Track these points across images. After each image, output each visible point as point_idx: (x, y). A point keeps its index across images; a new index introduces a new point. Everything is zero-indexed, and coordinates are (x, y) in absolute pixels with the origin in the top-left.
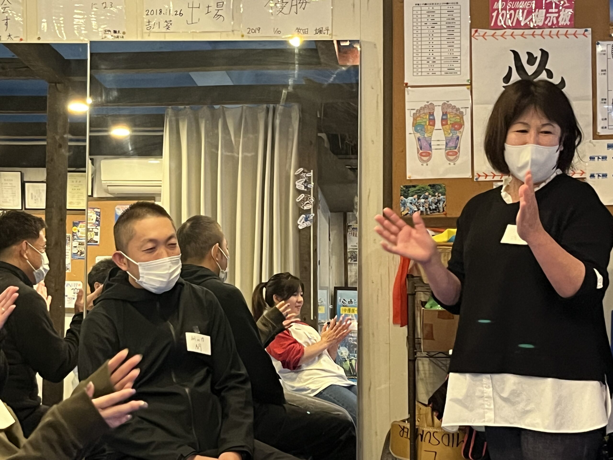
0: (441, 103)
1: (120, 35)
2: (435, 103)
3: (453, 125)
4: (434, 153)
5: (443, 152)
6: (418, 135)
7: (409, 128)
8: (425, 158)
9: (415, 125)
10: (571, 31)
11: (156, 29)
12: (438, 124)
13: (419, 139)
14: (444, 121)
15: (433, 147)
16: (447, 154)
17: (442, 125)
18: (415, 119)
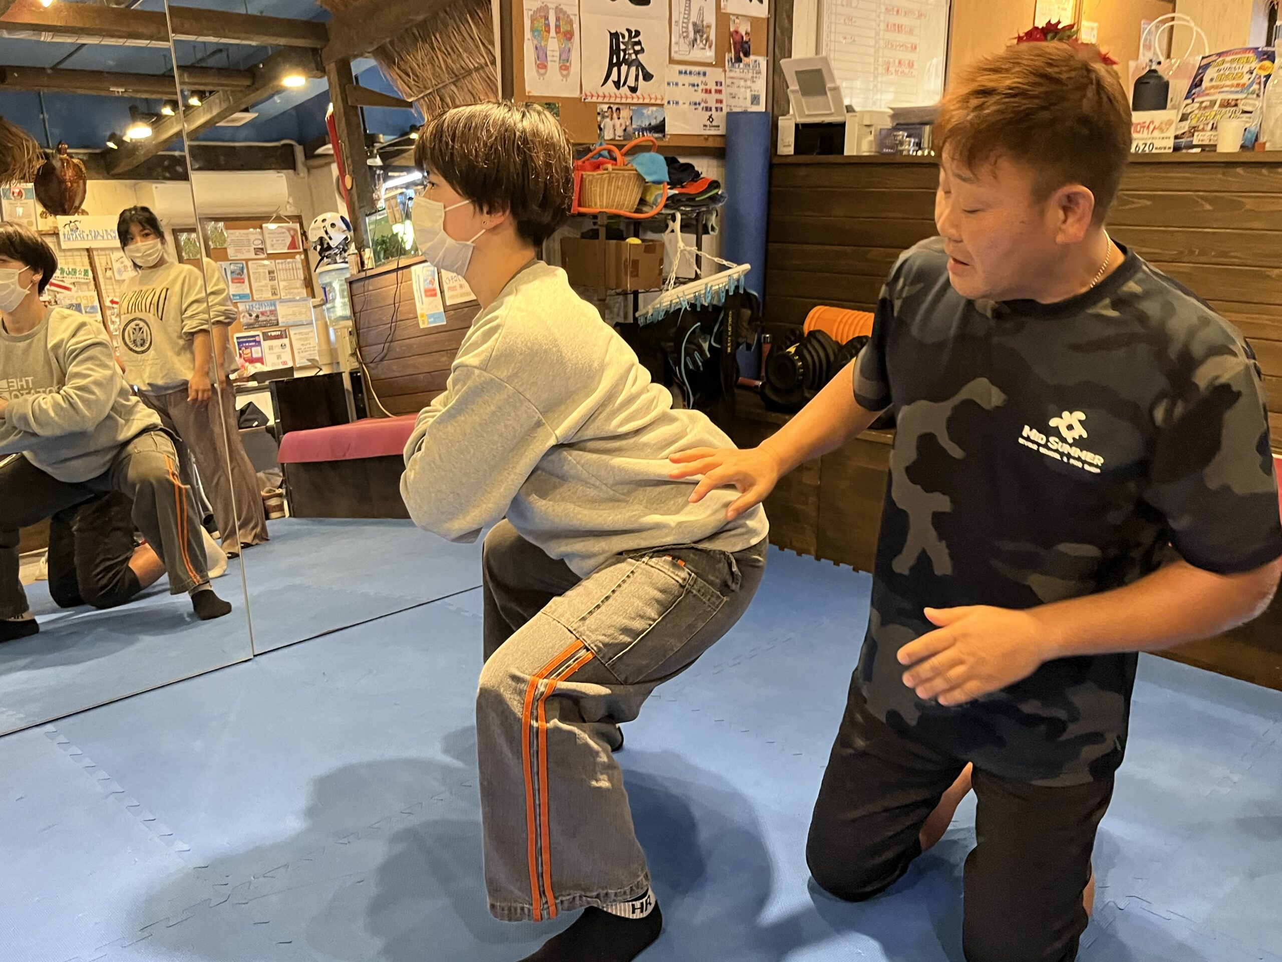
0: (553, 6)
2: (549, 6)
3: (565, 34)
4: (550, 65)
5: (557, 65)
6: (536, 42)
7: (528, 34)
8: (542, 71)
9: (533, 30)
12: (553, 31)
13: (536, 47)
14: (557, 27)
15: (549, 59)
16: (561, 68)
17: (557, 33)
18: (532, 22)
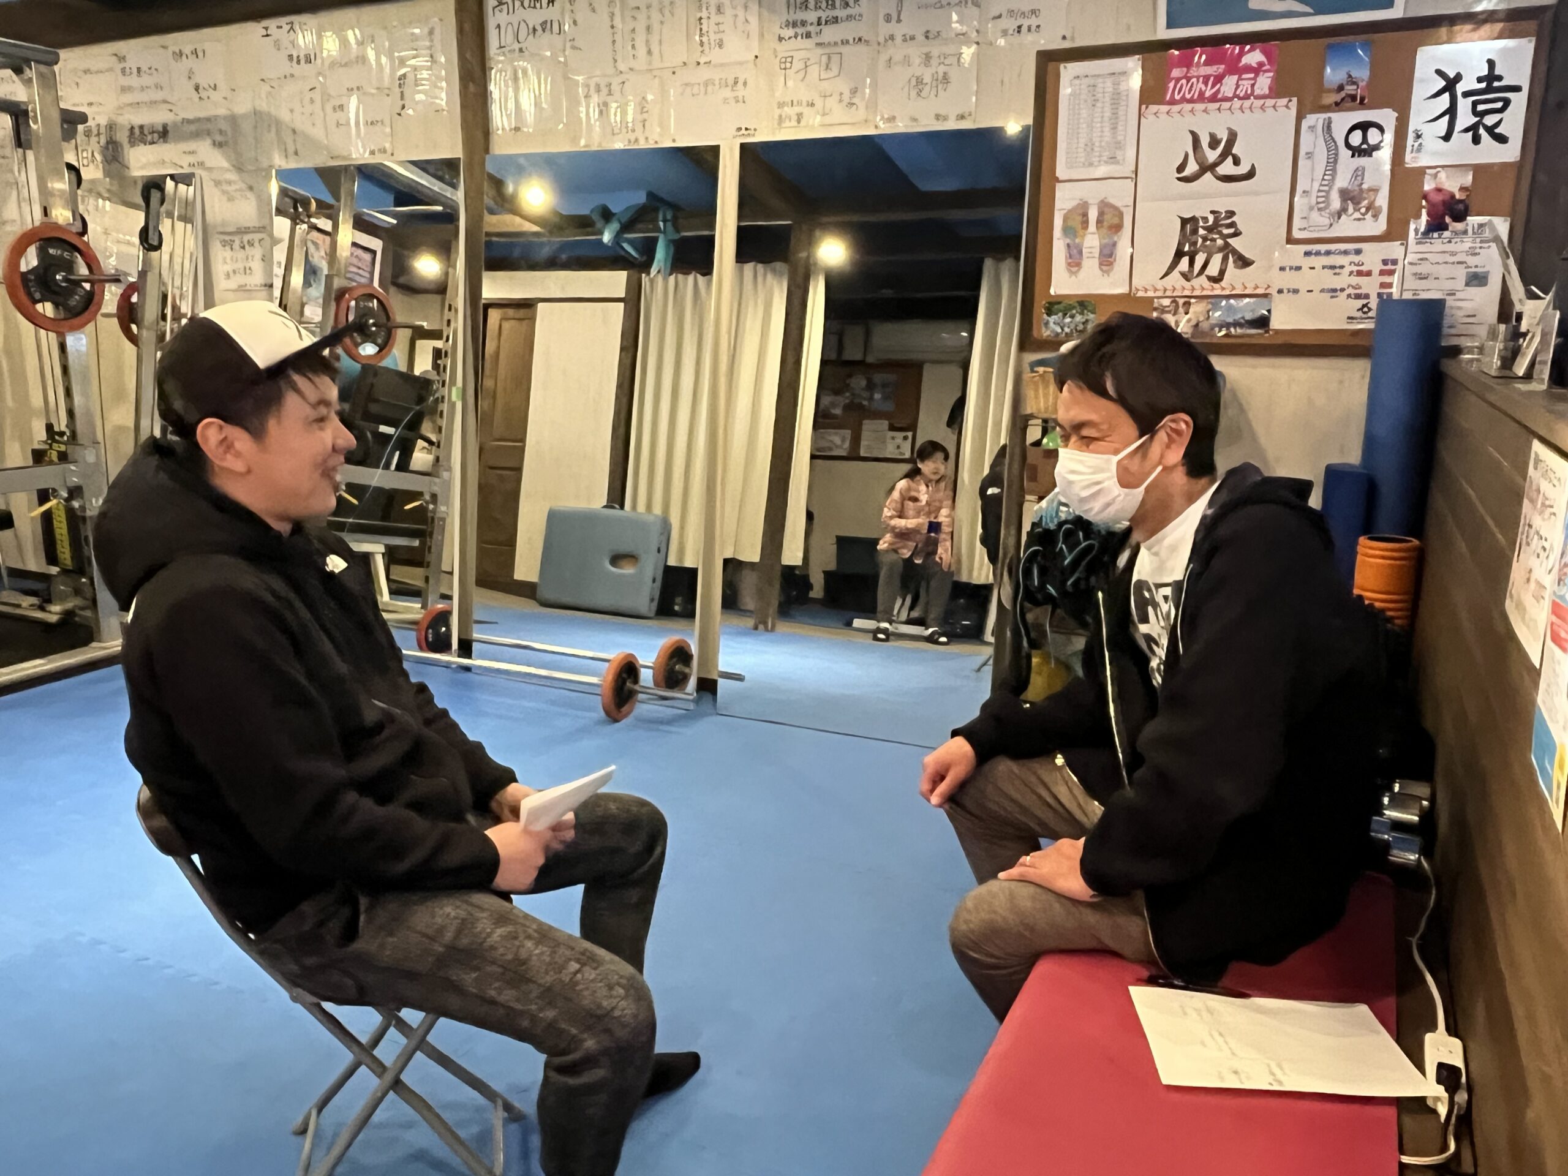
0: (1097, 201)
1: (752, 132)
2: (1090, 201)
3: (1110, 227)
4: (1086, 263)
5: (1096, 262)
6: (1068, 241)
7: (1058, 232)
8: (1074, 269)
9: (1065, 229)
10: (1270, 102)
11: (787, 124)
12: (1092, 226)
13: (1068, 245)
14: (1099, 222)
15: (1084, 255)
16: (1101, 264)
17: (1097, 228)
18: (1064, 221)
